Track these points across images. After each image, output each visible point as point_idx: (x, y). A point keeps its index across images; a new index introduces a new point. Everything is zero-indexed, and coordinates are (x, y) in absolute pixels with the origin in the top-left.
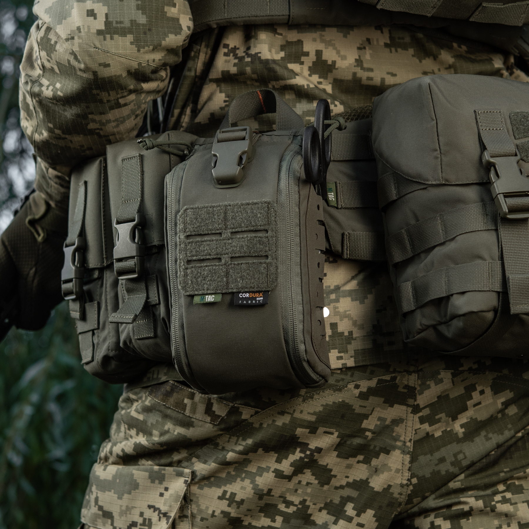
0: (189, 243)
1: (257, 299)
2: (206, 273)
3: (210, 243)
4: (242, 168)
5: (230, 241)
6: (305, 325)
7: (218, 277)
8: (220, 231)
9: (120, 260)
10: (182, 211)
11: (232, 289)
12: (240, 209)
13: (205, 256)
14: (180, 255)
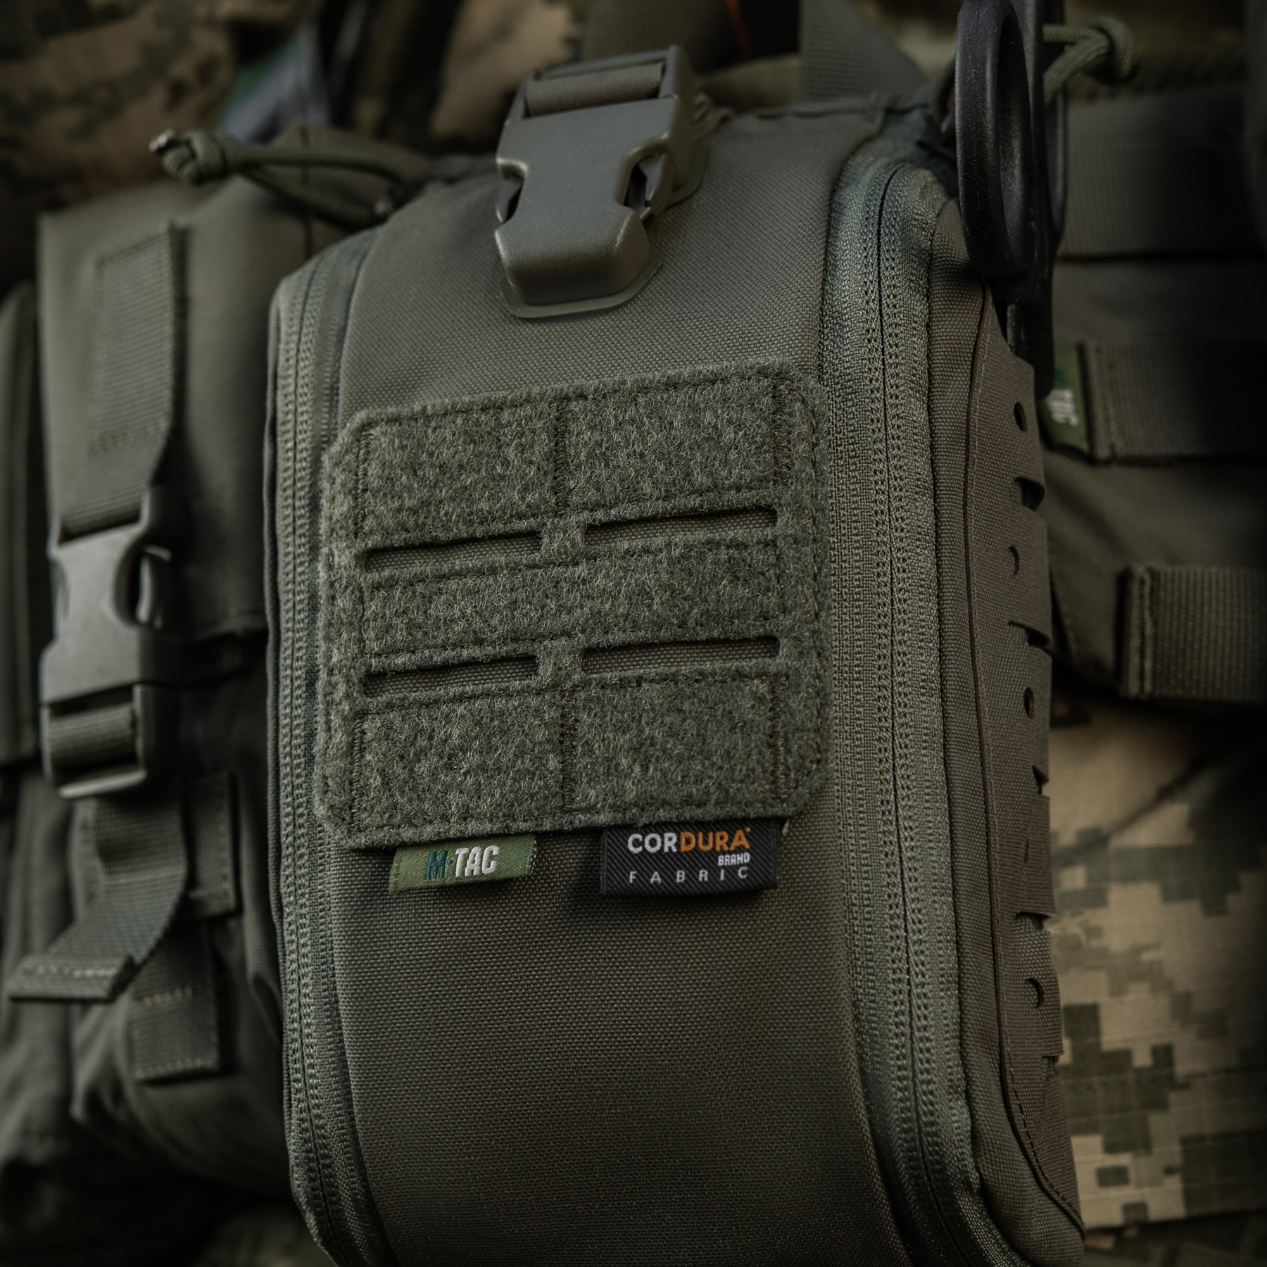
0: (377, 587)
1: (721, 861)
2: (456, 733)
3: (481, 583)
4: (648, 222)
5: (582, 570)
6: (970, 1000)
7: (520, 754)
8: (532, 523)
9: (68, 707)
10: (343, 437)
11: (591, 809)
12: (631, 412)
13: (454, 646)
14: (329, 650)
